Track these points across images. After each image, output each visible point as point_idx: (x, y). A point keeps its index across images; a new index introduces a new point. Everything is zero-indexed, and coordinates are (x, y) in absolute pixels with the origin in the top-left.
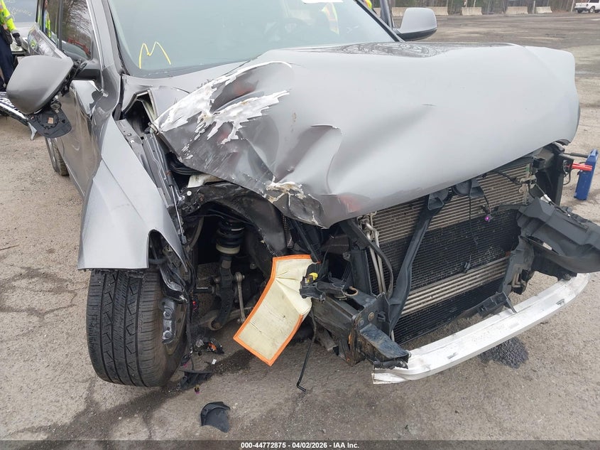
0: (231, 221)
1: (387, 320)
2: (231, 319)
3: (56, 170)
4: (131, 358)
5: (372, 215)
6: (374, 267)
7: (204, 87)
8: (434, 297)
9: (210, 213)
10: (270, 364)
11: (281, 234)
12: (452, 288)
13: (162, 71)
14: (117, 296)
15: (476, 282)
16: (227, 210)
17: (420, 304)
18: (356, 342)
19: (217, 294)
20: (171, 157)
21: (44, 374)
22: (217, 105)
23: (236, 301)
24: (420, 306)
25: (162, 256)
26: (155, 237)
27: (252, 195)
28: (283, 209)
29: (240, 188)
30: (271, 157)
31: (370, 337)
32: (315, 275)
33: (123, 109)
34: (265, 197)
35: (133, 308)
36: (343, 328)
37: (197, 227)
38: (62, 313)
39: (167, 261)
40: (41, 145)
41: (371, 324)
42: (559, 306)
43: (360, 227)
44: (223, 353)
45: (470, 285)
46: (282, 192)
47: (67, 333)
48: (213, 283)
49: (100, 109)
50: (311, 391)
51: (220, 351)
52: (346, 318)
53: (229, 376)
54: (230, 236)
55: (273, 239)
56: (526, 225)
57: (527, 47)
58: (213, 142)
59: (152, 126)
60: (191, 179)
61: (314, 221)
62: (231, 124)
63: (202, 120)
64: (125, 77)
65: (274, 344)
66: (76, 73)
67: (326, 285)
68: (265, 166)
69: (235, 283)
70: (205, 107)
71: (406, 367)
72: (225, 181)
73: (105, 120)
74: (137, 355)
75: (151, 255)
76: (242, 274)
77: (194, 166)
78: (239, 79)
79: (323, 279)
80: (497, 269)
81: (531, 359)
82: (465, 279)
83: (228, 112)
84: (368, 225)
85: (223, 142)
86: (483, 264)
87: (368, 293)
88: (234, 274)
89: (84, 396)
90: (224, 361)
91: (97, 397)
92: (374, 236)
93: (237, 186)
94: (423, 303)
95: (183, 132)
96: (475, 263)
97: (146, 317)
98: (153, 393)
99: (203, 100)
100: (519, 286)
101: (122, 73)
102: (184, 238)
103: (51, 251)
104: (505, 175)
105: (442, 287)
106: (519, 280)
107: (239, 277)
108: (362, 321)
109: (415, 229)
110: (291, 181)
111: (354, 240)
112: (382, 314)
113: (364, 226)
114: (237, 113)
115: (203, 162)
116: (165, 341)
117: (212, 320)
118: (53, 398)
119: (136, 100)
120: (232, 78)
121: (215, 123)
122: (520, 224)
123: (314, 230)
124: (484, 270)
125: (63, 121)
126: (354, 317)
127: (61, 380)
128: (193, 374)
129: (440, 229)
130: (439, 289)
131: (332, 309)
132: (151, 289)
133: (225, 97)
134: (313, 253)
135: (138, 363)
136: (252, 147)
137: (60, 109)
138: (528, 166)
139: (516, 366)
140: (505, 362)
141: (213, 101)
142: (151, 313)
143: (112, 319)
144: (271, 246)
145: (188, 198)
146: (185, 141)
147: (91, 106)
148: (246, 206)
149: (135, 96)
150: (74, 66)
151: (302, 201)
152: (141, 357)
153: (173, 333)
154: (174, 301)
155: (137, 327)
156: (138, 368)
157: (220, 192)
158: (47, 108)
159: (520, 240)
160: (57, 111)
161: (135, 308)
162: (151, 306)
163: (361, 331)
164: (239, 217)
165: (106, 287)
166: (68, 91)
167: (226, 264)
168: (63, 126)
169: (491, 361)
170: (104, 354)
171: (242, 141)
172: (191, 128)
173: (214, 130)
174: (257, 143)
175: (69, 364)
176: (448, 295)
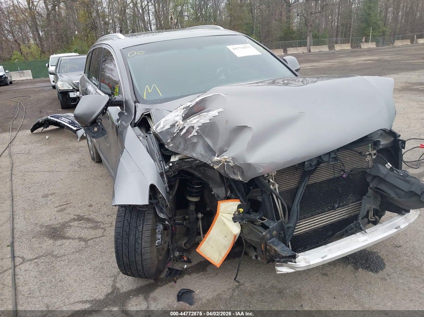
0: (195, 181)
1: (285, 236)
2: (196, 242)
3: (93, 159)
4: (138, 258)
5: (273, 174)
6: (276, 205)
7: (179, 108)
8: (315, 224)
9: (183, 176)
10: (218, 266)
11: (223, 188)
12: (327, 219)
13: (158, 100)
14: (131, 222)
15: (342, 216)
16: (192, 175)
17: (307, 228)
18: (266, 248)
19: (187, 226)
20: (161, 146)
21: (88, 273)
22: (185, 118)
23: (199, 231)
24: (306, 229)
25: (156, 198)
26: (153, 188)
27: (205, 165)
28: (222, 172)
29: (198, 161)
30: (215, 143)
31: (274, 245)
32: (241, 210)
33: (136, 122)
34: (212, 165)
35: (140, 228)
36: (259, 241)
37: (175, 184)
38: (98, 240)
39: (158, 202)
40: (84, 145)
41: (274, 239)
42: (397, 230)
43: (267, 181)
44: (191, 262)
45: (339, 217)
46: (221, 163)
47: (101, 251)
48: (185, 219)
49: (123, 122)
50: (244, 284)
51: (189, 261)
52: (260, 235)
53: (194, 275)
54: (194, 190)
55: (219, 191)
56: (372, 180)
57: (364, 77)
58: (183, 137)
59: (152, 130)
60: (172, 157)
61: (240, 178)
62: (193, 127)
63: (178, 125)
64: (137, 104)
65: (220, 254)
66: (111, 103)
67: (248, 216)
68: (212, 148)
69: (197, 219)
70: (179, 119)
71: (295, 262)
72: (190, 158)
73: (126, 128)
74: (141, 256)
75: (150, 198)
76: (202, 214)
77: (173, 150)
78: (197, 103)
79: (247, 212)
80: (356, 208)
81: (387, 268)
82: (335, 213)
83: (191, 121)
84: (271, 180)
85: (189, 137)
86: (347, 205)
87: (273, 220)
88: (197, 214)
89: (111, 285)
90: (192, 267)
91: (118, 285)
92: (275, 187)
93: (197, 160)
94: (309, 227)
95: (168, 132)
96: (341, 204)
97: (147, 234)
98: (149, 284)
99: (178, 115)
100: (374, 220)
101: (135, 102)
102: (168, 189)
103: (91, 206)
104: (355, 151)
105: (321, 218)
106: (374, 216)
107: (200, 215)
108: (268, 236)
109: (300, 183)
110: (226, 156)
111: (263, 189)
112: (282, 232)
113: (269, 181)
114: (196, 121)
115: (178, 147)
116: (157, 246)
117: (184, 242)
118: (94, 285)
119: (143, 116)
120: (194, 103)
121: (185, 127)
122: (368, 180)
123: (241, 185)
124: (347, 208)
125: (102, 129)
126: (264, 233)
127: (98, 276)
128: (172, 269)
129: (316, 183)
130: (318, 219)
131: (252, 230)
132: (150, 217)
133: (190, 113)
134: (241, 198)
135: (142, 262)
136: (204, 138)
137: (101, 123)
138: (370, 145)
139: (377, 272)
140: (369, 270)
141: (184, 115)
142: (150, 231)
143: (129, 235)
144: (217, 196)
145: (170, 167)
146: (169, 137)
147: (118, 120)
148: (203, 172)
149: (143, 114)
150: (110, 99)
151: (232, 167)
152: (144, 257)
153: (161, 242)
154: (162, 224)
155: (142, 240)
156: (142, 265)
157: (187, 164)
158: (94, 122)
159: (369, 190)
160: (99, 124)
161: (141, 228)
162: (150, 227)
163: (269, 242)
164: (199, 179)
165: (126, 217)
166: (106, 112)
167: (192, 208)
168: (102, 132)
169: (360, 269)
170: (124, 255)
171: (199, 136)
172: (172, 130)
173: (184, 131)
174: (206, 136)
175: (102, 268)
176: (325, 223)
